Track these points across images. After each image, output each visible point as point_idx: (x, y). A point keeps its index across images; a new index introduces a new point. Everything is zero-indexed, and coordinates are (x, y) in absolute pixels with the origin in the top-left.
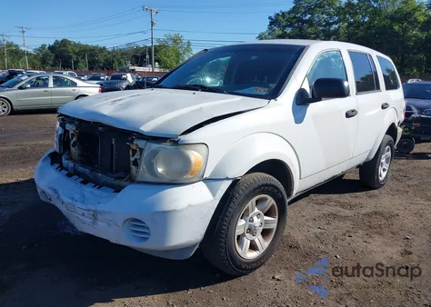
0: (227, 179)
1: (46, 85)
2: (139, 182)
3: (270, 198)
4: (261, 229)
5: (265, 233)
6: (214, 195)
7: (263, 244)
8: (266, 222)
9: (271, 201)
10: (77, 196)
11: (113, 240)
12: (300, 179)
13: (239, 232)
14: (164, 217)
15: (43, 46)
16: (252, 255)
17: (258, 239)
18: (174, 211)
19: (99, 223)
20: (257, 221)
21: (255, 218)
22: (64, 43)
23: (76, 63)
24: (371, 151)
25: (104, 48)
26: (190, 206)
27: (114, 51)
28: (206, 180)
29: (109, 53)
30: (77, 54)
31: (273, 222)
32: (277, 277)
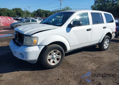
0: (43, 45)
1: (29, 22)
2: (24, 45)
3: (58, 51)
4: (56, 58)
5: (58, 59)
6: (40, 49)
7: (57, 62)
8: (58, 56)
9: (58, 52)
10: (13, 48)
11: (18, 58)
12: (70, 46)
13: (48, 58)
14: (26, 53)
15: (35, 11)
16: (53, 64)
17: (56, 61)
18: (29, 52)
19: (16, 54)
20: (55, 56)
21: (54, 55)
22: (40, 10)
23: (42, 15)
24: (100, 40)
25: (49, 11)
26: (33, 51)
27: (52, 12)
28: (38, 45)
29: (51, 12)
30: (43, 13)
31: (60, 57)
32: (58, 70)
